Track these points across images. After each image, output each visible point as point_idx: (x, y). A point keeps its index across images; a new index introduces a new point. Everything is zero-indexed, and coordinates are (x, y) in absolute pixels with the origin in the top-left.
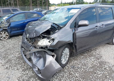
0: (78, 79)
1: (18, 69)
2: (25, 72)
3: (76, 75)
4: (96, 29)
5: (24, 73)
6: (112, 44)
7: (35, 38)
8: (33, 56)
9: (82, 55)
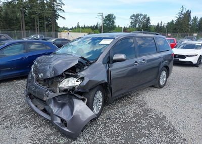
0: (117, 132)
1: (26, 127)
2: (39, 129)
3: (114, 127)
4: (136, 65)
5: (38, 131)
6: (158, 86)
7: (53, 78)
8: (53, 103)
9: (119, 103)
